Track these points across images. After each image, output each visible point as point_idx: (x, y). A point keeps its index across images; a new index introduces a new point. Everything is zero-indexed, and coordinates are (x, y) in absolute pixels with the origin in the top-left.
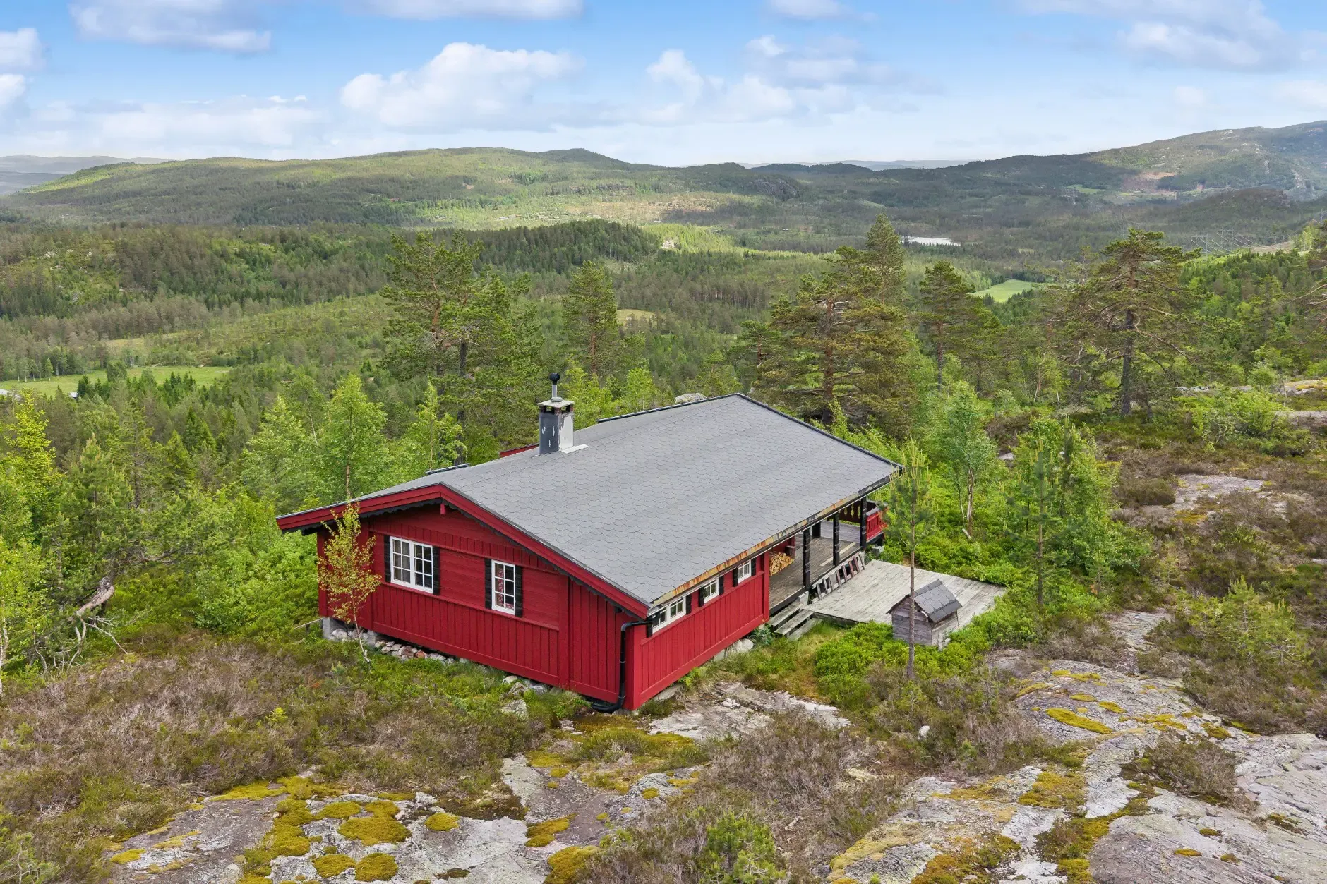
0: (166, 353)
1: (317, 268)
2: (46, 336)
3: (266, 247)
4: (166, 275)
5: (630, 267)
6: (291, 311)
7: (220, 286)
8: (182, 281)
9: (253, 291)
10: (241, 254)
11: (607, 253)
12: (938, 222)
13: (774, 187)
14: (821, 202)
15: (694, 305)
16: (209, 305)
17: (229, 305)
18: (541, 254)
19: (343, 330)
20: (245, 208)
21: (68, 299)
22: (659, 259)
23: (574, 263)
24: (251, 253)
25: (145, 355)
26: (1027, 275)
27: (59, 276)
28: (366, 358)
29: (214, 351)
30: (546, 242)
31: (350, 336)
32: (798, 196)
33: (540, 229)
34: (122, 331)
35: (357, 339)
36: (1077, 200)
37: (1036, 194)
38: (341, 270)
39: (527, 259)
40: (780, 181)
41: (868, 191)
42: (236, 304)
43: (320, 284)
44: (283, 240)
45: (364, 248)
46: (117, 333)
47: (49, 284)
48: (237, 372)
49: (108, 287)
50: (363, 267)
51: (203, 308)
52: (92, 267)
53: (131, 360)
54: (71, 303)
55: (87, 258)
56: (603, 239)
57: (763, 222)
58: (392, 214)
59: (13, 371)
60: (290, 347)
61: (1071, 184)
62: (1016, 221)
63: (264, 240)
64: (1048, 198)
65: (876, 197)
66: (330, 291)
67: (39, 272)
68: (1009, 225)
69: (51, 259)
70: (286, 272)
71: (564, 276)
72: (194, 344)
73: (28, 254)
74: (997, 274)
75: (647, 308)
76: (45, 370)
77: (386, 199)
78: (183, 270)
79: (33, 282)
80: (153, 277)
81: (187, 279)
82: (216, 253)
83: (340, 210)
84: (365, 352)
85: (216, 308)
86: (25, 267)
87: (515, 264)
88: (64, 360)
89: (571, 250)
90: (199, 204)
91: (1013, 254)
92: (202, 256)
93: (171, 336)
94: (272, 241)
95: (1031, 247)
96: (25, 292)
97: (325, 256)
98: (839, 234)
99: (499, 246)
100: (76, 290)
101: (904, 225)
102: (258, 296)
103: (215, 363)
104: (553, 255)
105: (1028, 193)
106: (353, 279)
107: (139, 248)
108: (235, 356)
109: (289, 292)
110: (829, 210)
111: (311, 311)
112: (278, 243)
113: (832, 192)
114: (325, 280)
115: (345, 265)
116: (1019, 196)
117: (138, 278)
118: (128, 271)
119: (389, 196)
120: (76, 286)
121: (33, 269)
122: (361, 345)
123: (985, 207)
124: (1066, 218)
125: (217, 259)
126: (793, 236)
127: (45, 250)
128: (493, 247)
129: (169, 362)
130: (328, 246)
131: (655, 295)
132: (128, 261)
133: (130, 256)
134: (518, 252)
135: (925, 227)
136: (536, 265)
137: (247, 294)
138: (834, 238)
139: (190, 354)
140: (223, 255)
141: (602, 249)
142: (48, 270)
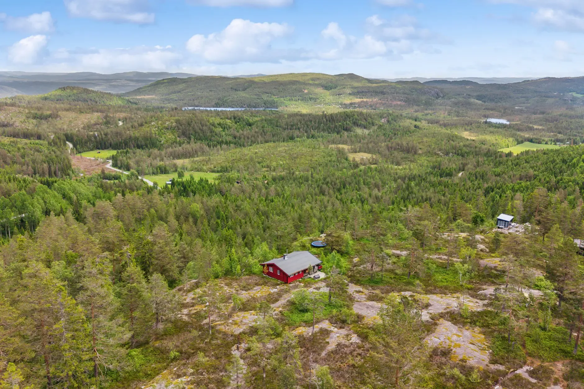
0: (196, 167)
1: (247, 131)
2: (156, 158)
3: (228, 121)
4: (193, 133)
5: (366, 132)
6: (238, 150)
7: (213, 138)
8: (199, 135)
9: (224, 141)
10: (219, 124)
11: (358, 125)
12: (502, 111)
13: (433, 92)
14: (453, 100)
15: (387, 152)
16: (209, 146)
17: (216, 147)
18: (331, 126)
19: (256, 160)
20: (219, 99)
21: (160, 142)
22: (378, 128)
23: (344, 130)
24: (223, 124)
25: (189, 166)
26: (534, 140)
27: (157, 132)
28: (264, 172)
29: (212, 166)
30: (333, 120)
31: (259, 163)
32: (443, 97)
33: (331, 115)
34: (180, 156)
35: (262, 164)
36: (571, 100)
37: (552, 97)
38: (256, 132)
39: (325, 128)
40: (436, 90)
41: (475, 94)
42: (219, 147)
43: (248, 138)
44: (235, 118)
45: (264, 122)
46: (179, 157)
47: (154, 135)
48: (221, 176)
49: (173, 137)
50: (263, 131)
51: (207, 148)
52: (168, 129)
53: (184, 168)
54: (162, 143)
55: (166, 125)
56: (356, 119)
57: (426, 109)
58: (274, 103)
59: (147, 172)
60: (239, 167)
61: (571, 92)
62: (539, 112)
63: (228, 118)
64: (557, 99)
65: (479, 98)
66: (252, 141)
67: (150, 130)
68: (535, 113)
69: (154, 125)
70: (236, 132)
71: (339, 136)
72: (205, 163)
73: (146, 123)
74: (520, 140)
75: (369, 152)
76: (157, 172)
77: (273, 96)
78: (199, 131)
79: (149, 135)
80: (189, 134)
81: (201, 135)
82: (211, 124)
83: (255, 101)
84: (264, 169)
85: (212, 148)
86: (145, 129)
87: (321, 130)
88: (163, 169)
89: (343, 124)
90: (202, 97)
91: (531, 129)
92: (206, 126)
93: (197, 159)
94: (230, 119)
95: (541, 125)
96: (146, 138)
97: (250, 125)
98: (458, 116)
99: (315, 122)
100: (163, 138)
101: (488, 112)
102: (226, 143)
103: (213, 171)
104: (336, 126)
105: (549, 97)
106: (260, 136)
107: (184, 122)
108: (220, 169)
109: (238, 142)
110: (456, 104)
111: (245, 150)
112: (233, 119)
113: (459, 95)
114: (250, 136)
115: (257, 130)
116: (544, 98)
117: (184, 134)
118: (180, 131)
119: (274, 95)
120: (163, 136)
121: (149, 129)
122: (262, 167)
123: (527, 103)
124: (563, 110)
125: (211, 126)
126: (438, 117)
127: (152, 121)
128: (313, 122)
129: (198, 170)
130: (251, 121)
131: (373, 147)
132: (181, 127)
133: (181, 125)
134: (322, 125)
135: (496, 113)
136: (330, 130)
137: (222, 142)
138: (455, 118)
139: (205, 168)
140: (213, 125)
141: (356, 124)
142: (152, 129)
